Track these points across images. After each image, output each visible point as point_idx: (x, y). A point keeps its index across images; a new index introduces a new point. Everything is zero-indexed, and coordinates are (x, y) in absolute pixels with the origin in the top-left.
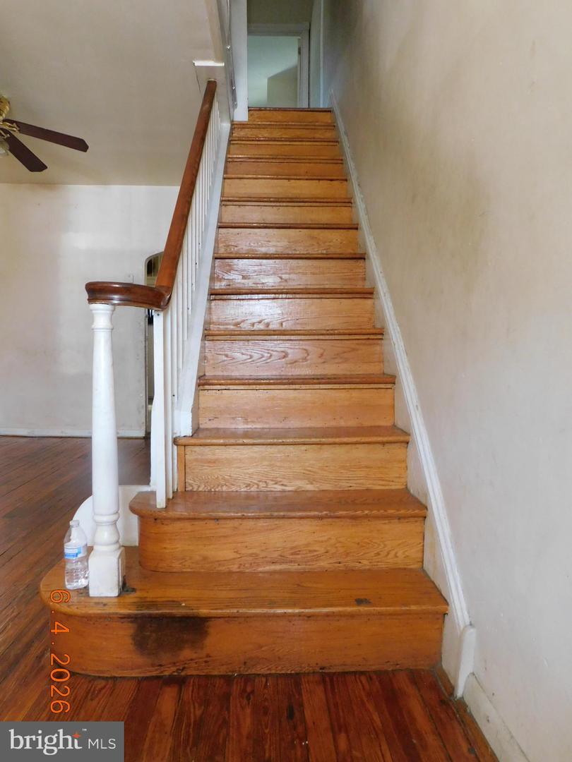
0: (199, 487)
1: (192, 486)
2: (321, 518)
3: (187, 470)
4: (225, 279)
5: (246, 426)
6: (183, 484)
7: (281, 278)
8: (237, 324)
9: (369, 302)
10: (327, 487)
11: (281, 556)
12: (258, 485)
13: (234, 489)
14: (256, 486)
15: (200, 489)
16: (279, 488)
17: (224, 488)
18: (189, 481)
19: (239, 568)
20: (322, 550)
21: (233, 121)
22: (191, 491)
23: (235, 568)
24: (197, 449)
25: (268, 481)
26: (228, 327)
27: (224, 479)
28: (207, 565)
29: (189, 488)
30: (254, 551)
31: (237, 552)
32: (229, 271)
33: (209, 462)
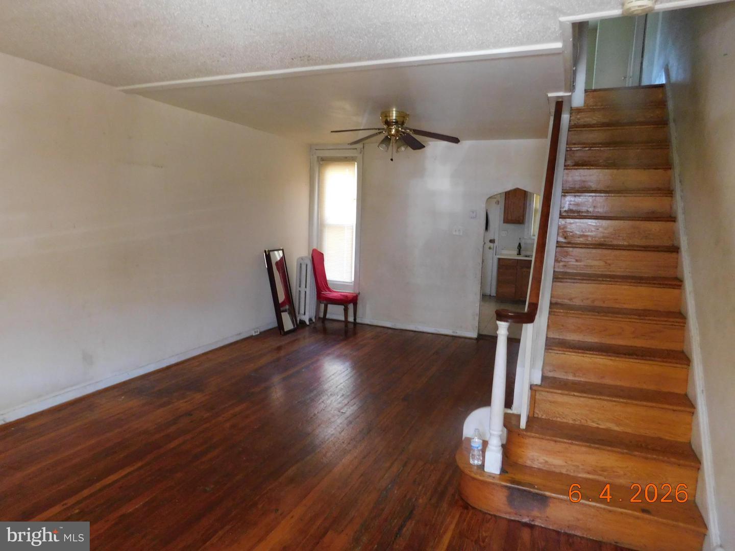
0: (542, 416)
1: (538, 415)
2: (623, 453)
3: (536, 405)
4: (562, 261)
5: (574, 379)
6: (532, 413)
7: (606, 263)
8: (571, 299)
9: (676, 291)
10: (629, 430)
11: (594, 470)
12: (581, 421)
13: (565, 421)
14: (579, 421)
15: (543, 417)
16: (595, 425)
17: (559, 419)
18: (537, 411)
19: (566, 472)
20: (622, 473)
21: (571, 108)
22: (537, 418)
23: (564, 471)
24: (543, 393)
25: (588, 420)
26: (564, 300)
27: (559, 413)
28: (547, 466)
29: (536, 416)
30: (577, 464)
31: (566, 462)
32: (565, 256)
33: (551, 402)
